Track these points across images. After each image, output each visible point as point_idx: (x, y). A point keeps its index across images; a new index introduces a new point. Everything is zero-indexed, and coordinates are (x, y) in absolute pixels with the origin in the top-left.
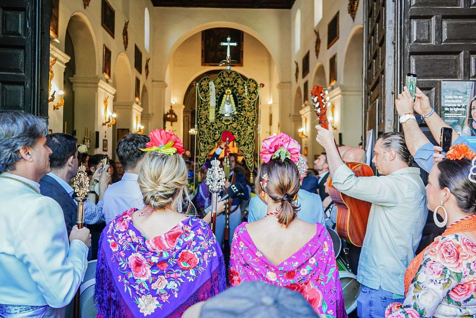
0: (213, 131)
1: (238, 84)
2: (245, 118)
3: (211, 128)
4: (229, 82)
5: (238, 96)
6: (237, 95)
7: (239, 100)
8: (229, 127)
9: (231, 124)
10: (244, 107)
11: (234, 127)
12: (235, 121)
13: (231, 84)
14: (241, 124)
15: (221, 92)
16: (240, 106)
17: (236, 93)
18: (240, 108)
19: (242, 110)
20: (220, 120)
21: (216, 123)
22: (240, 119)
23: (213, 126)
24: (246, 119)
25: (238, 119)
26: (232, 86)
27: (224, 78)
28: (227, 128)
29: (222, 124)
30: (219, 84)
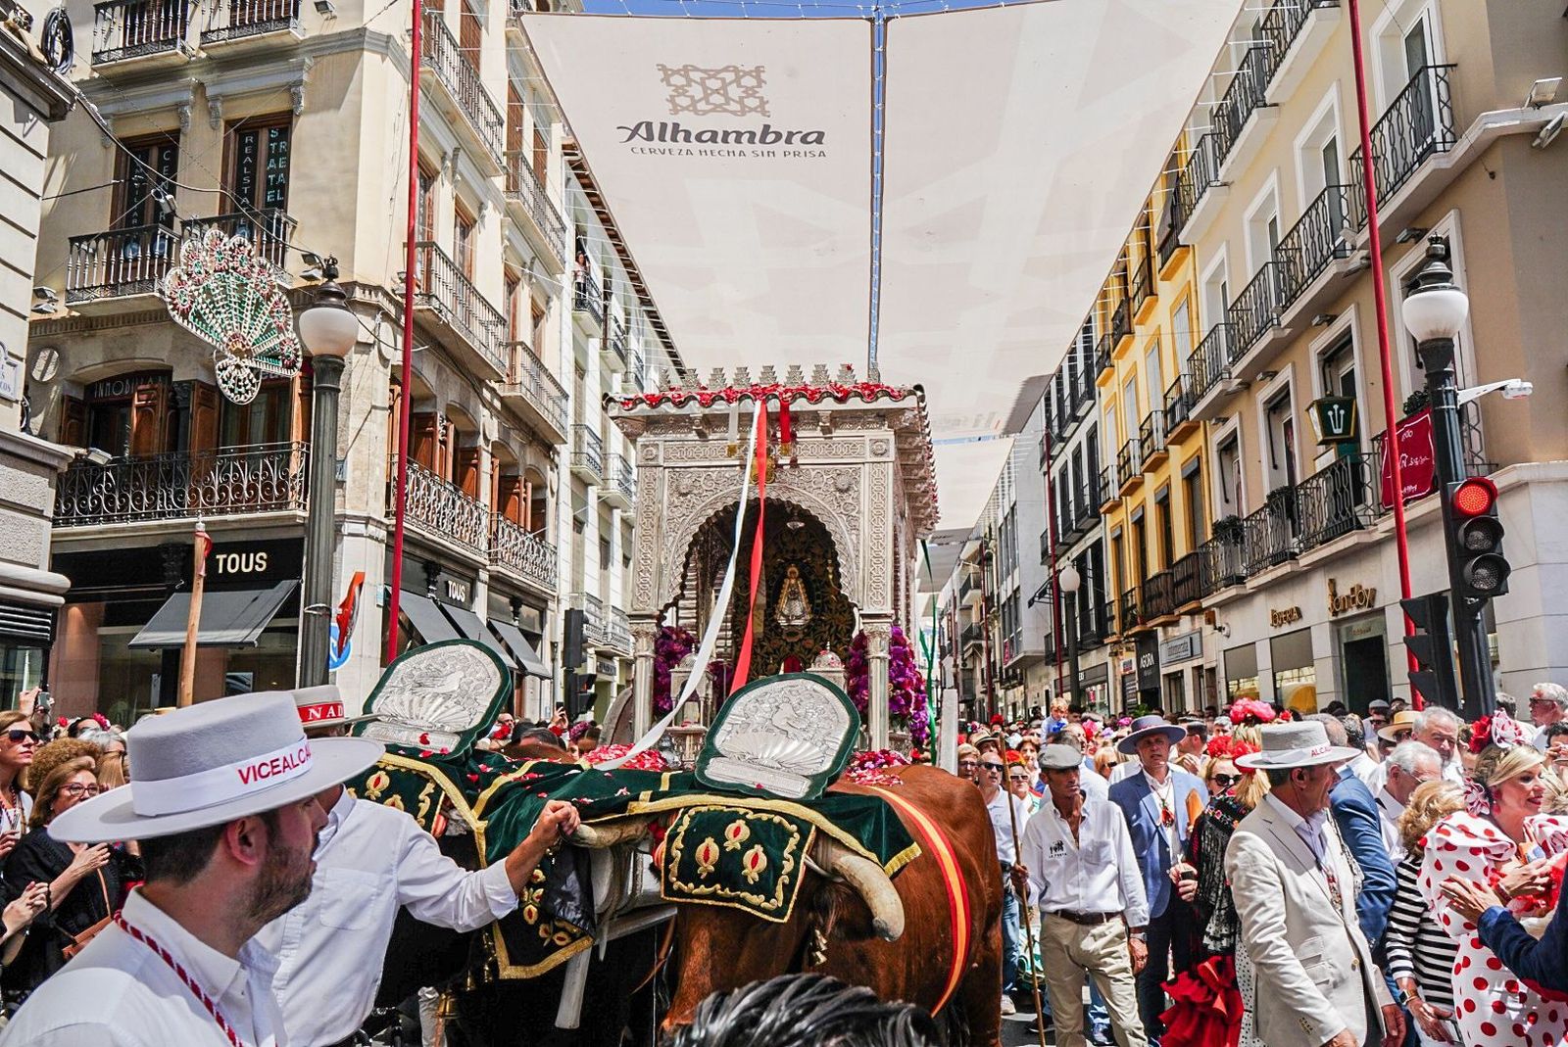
0: (762, 657)
1: (813, 555)
2: (831, 626)
3: (759, 651)
4: (794, 551)
5: (814, 581)
6: (813, 577)
7: (818, 590)
8: (797, 649)
9: (800, 640)
10: (827, 602)
11: (807, 646)
12: (808, 634)
13: (799, 556)
14: (822, 640)
15: (778, 573)
16: (819, 601)
17: (810, 573)
18: (818, 605)
19: (823, 610)
20: (777, 634)
21: (770, 641)
22: (819, 629)
23: (762, 647)
24: (833, 630)
25: (814, 630)
26: (802, 559)
27: (784, 544)
28: (792, 650)
29: (782, 642)
30: (775, 556)
